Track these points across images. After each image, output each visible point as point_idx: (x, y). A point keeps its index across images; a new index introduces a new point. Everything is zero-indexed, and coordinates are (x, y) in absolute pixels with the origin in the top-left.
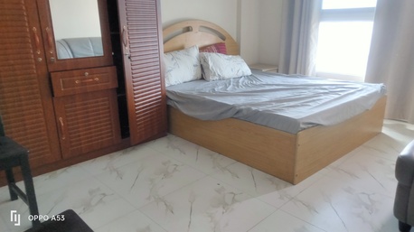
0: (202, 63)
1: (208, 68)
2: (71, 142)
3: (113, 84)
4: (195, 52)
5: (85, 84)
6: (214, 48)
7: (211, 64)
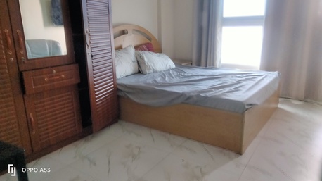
0: (139, 59)
1: (144, 63)
2: (41, 136)
3: (75, 80)
4: (132, 51)
5: (53, 81)
6: (145, 47)
7: (146, 60)
